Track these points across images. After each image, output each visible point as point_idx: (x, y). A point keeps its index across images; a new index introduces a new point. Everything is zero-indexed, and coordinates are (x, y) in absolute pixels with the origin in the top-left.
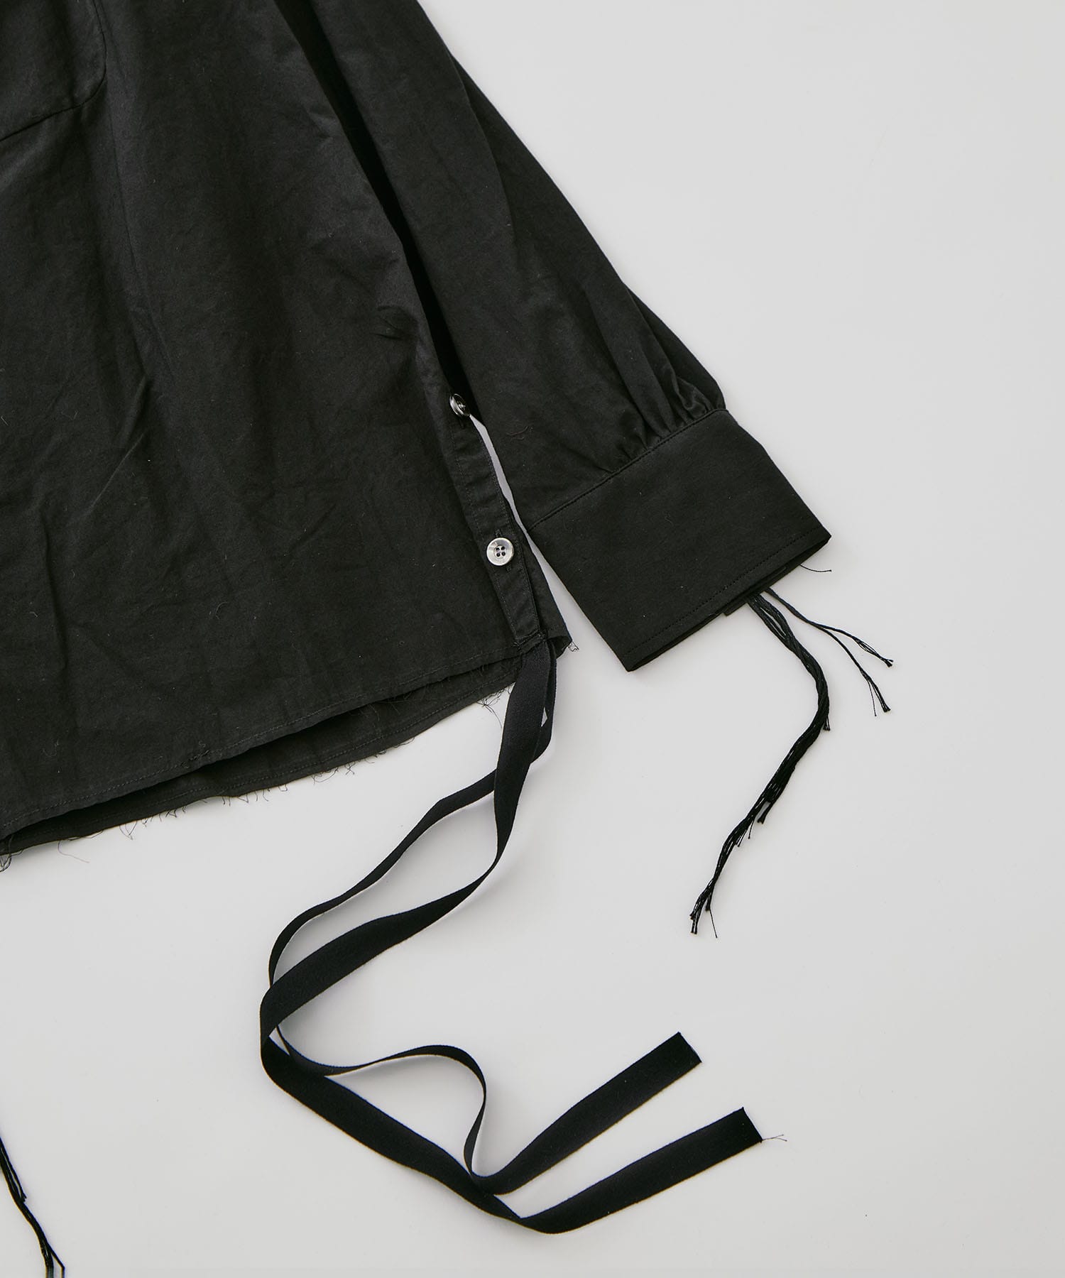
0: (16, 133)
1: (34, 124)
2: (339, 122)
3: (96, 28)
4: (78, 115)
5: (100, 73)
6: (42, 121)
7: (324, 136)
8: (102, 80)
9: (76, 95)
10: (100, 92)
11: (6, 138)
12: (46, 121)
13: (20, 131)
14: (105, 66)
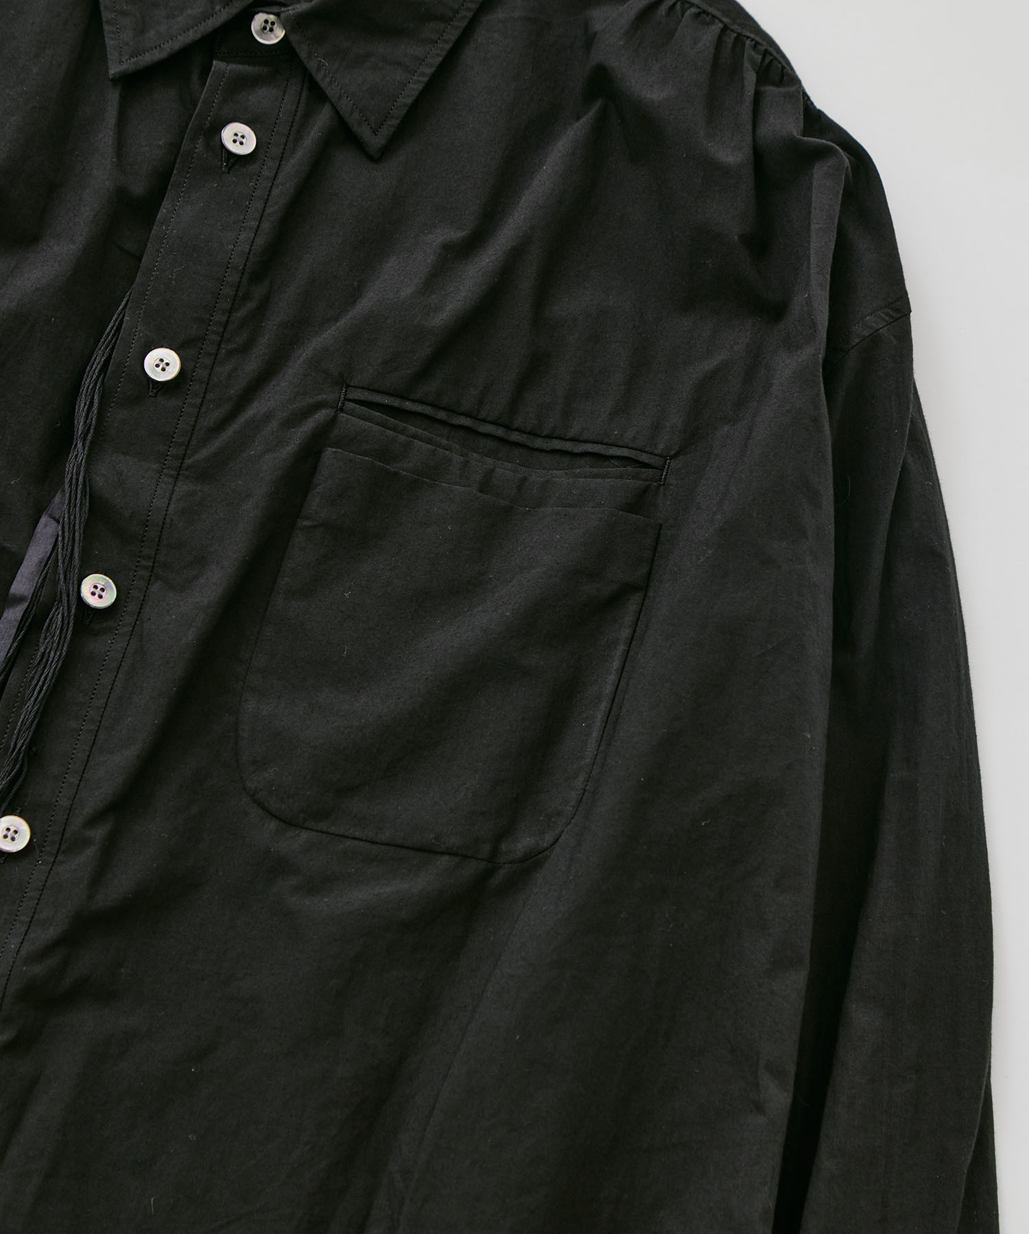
0: (401, 847)
1: (429, 851)
2: (789, 1101)
3: (581, 778)
4: (489, 873)
5: (549, 838)
6: (442, 853)
7: (759, 1108)
8: (546, 849)
9: (503, 847)
10: (533, 861)
11: (387, 844)
12: (445, 858)
13: (408, 848)
14: (560, 836)
